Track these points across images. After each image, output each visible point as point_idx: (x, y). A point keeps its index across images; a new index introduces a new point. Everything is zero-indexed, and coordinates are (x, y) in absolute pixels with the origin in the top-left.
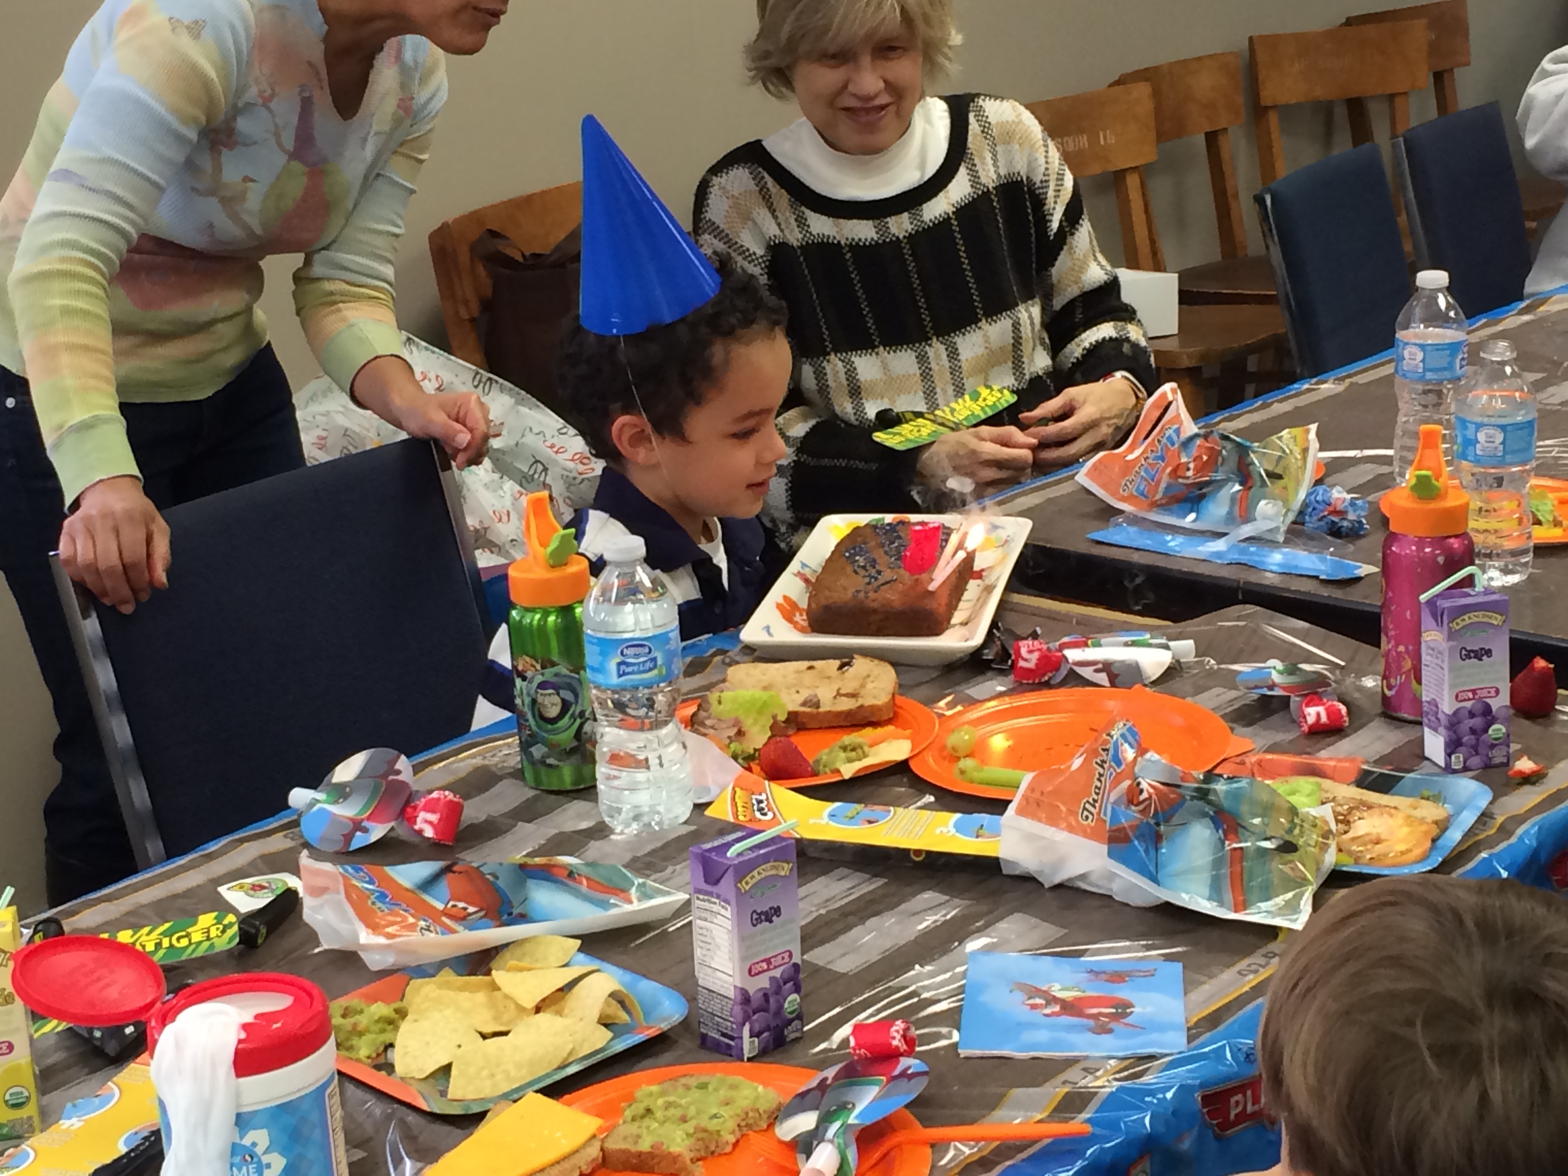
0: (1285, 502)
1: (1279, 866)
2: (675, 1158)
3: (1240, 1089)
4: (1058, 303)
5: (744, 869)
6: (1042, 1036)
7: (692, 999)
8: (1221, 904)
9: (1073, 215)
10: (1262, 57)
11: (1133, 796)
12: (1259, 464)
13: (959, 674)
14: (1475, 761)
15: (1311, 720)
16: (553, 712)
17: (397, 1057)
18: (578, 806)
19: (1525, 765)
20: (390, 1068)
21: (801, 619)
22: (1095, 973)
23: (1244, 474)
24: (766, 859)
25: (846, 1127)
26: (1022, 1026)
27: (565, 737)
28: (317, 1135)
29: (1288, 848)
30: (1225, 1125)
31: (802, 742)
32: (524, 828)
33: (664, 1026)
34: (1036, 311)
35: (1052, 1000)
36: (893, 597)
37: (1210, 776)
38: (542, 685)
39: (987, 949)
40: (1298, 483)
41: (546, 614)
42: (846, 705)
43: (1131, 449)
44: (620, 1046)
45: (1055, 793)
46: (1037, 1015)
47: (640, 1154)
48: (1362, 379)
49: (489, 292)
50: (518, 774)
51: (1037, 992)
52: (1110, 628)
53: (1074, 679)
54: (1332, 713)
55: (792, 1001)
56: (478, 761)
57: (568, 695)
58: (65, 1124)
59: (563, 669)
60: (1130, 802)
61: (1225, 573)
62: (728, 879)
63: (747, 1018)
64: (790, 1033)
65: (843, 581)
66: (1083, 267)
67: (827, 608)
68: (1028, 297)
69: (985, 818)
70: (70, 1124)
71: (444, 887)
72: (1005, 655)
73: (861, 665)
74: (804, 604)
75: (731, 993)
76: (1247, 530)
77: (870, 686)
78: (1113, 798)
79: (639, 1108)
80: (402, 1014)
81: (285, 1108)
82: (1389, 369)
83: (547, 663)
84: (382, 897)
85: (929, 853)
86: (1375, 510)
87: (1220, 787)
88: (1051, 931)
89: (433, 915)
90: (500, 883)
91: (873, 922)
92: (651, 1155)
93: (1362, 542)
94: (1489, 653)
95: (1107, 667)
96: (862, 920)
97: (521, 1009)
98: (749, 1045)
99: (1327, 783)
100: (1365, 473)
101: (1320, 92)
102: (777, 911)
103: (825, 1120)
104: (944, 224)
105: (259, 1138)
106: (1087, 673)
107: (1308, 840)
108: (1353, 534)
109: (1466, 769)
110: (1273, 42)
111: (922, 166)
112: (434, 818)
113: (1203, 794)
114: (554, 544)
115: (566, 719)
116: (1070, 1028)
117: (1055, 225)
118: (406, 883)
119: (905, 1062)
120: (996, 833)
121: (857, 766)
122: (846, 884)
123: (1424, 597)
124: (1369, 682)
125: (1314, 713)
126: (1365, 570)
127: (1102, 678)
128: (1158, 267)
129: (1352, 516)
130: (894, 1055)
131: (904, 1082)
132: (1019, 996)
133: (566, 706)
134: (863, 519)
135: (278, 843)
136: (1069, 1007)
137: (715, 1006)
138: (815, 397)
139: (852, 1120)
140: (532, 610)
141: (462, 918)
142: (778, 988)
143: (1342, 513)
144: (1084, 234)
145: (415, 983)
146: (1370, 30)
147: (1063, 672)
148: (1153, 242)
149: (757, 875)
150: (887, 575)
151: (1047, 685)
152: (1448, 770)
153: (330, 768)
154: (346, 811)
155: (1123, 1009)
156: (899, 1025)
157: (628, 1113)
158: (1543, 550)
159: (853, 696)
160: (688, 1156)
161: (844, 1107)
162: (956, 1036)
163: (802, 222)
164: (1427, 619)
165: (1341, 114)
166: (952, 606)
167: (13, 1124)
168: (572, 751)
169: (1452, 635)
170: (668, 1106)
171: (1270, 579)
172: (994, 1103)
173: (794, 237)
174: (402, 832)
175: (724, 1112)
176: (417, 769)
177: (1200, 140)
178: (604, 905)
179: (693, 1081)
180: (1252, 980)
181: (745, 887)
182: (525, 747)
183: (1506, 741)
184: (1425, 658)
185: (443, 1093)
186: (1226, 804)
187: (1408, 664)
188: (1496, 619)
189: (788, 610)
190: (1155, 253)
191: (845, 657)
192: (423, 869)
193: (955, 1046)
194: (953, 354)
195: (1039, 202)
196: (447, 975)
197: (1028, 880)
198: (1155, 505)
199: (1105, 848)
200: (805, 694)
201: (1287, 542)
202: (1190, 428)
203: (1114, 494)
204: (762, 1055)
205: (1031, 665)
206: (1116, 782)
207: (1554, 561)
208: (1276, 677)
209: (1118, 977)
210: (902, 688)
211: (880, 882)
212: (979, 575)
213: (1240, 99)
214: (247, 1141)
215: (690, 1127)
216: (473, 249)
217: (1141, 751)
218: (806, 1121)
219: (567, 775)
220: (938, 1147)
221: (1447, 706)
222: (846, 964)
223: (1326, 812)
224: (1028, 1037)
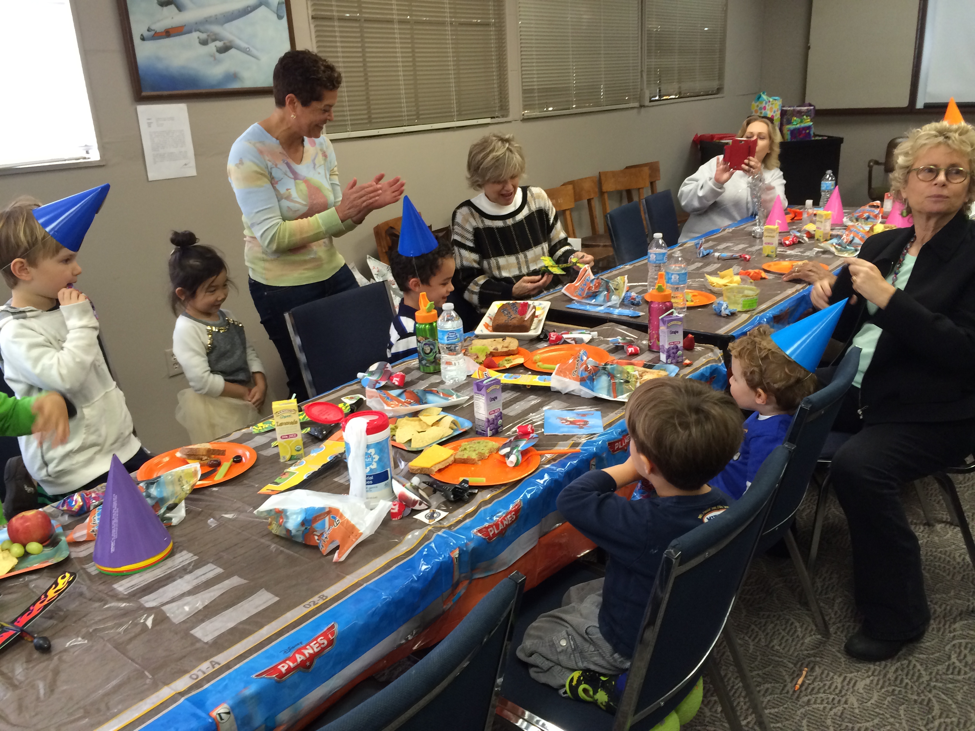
0: (619, 296)
1: (625, 386)
2: (474, 460)
3: (618, 442)
4: (553, 243)
5: (488, 386)
6: (566, 430)
7: (473, 422)
8: (610, 396)
9: (556, 219)
10: (603, 178)
11: (586, 369)
12: (612, 286)
13: (534, 342)
14: (674, 361)
15: (630, 351)
16: (428, 351)
17: (396, 438)
18: (435, 376)
19: (687, 361)
20: (395, 440)
21: (491, 329)
22: (578, 414)
23: (608, 289)
24: (493, 384)
25: (518, 451)
26: (560, 427)
27: (431, 358)
28: (386, 451)
29: (627, 382)
30: (614, 451)
31: (494, 359)
32: (421, 382)
33: (467, 429)
34: (547, 245)
35: (567, 421)
36: (515, 322)
37: (606, 364)
38: (425, 344)
39: (550, 409)
40: (622, 292)
41: (426, 325)
42: (505, 350)
43: (577, 283)
44: (455, 434)
45: (566, 369)
46: (563, 425)
47: (464, 459)
48: (637, 265)
49: (390, 244)
50: (419, 369)
51: (563, 419)
52: (574, 330)
53: (565, 342)
54: (635, 349)
55: (500, 421)
56: (407, 366)
57: (432, 347)
58: (312, 455)
59: (431, 340)
60: (586, 370)
61: (603, 315)
62: (484, 389)
63: (489, 426)
64: (500, 430)
65: (501, 318)
66: (559, 233)
67: (497, 325)
68: (545, 241)
69: (546, 377)
70: (313, 455)
71: (404, 395)
72: (546, 336)
73: (508, 339)
74: (491, 324)
75: (484, 419)
76: (609, 304)
77: (511, 345)
78: (581, 369)
79: (463, 448)
80: (396, 427)
81: (378, 443)
82: (646, 261)
83: (426, 338)
84: (388, 398)
85: (532, 386)
86: (643, 299)
87: (609, 367)
88: (566, 405)
89: (403, 403)
90: (419, 394)
91: (518, 403)
92: (467, 459)
93: (640, 307)
94: (677, 332)
95: (574, 339)
96: (515, 403)
97: (428, 425)
98: (489, 433)
99: (635, 367)
100: (640, 289)
101: (619, 187)
102: (496, 398)
103: (512, 449)
104: (521, 222)
105: (372, 451)
106: (569, 341)
107: (632, 380)
108: (638, 304)
109: (671, 363)
110: (606, 173)
111: (515, 206)
112: (398, 379)
113: (604, 369)
114: (428, 306)
115: (431, 354)
116: (573, 428)
117: (551, 221)
118: (394, 395)
119: (531, 435)
120: (549, 380)
121: (510, 364)
122: (510, 394)
123: (660, 318)
124: (644, 342)
125: (631, 350)
126: (641, 314)
127: (573, 342)
128: (575, 237)
129: (637, 300)
130: (529, 433)
131: (532, 440)
132: (558, 420)
133: (431, 350)
134: (505, 302)
135: (356, 387)
136: (572, 423)
137: (480, 423)
138: (488, 271)
139: (519, 449)
140: (422, 324)
141: (410, 403)
142: (496, 418)
143: (634, 299)
144: (559, 225)
145: (399, 419)
146: (633, 170)
147: (562, 341)
148: (573, 230)
149: (491, 388)
150: (513, 316)
151: (558, 344)
152: (667, 363)
153: (368, 367)
154: (374, 378)
155: (586, 423)
156: (530, 426)
157: (460, 449)
158: (689, 308)
159: (507, 347)
160: (477, 459)
161: (517, 446)
162: (543, 430)
163: (483, 221)
164: (661, 323)
165: (624, 194)
166: (531, 325)
167: (297, 456)
168: (433, 362)
169: (668, 327)
170: (470, 447)
171: (615, 316)
172: (555, 445)
173: (481, 226)
174: (389, 383)
175: (485, 448)
176: (392, 367)
177: (586, 201)
178: (448, 400)
179: (476, 441)
180: (619, 415)
181: (488, 391)
182: (420, 361)
183: (682, 355)
184: (661, 334)
185: (410, 446)
186: (610, 371)
187: (655, 336)
188: (680, 323)
189: (487, 326)
190: (574, 233)
191: (504, 338)
192: (398, 391)
193: (543, 432)
194: (526, 257)
195: (547, 215)
196: (407, 418)
197: (558, 392)
198: (583, 298)
199: (579, 383)
200: (494, 347)
201: (620, 307)
202: (592, 277)
203: (572, 295)
204: (493, 435)
205: (554, 339)
206: (582, 365)
207: (692, 311)
208: (620, 341)
209: (584, 415)
210: (520, 345)
211: (518, 394)
212: (537, 317)
213: (597, 190)
214: (369, 452)
215: (477, 452)
216: (386, 232)
217: (588, 358)
218: (508, 450)
219: (432, 368)
220: (542, 456)
221: (667, 347)
222: (512, 414)
223: (636, 373)
224: (562, 430)
